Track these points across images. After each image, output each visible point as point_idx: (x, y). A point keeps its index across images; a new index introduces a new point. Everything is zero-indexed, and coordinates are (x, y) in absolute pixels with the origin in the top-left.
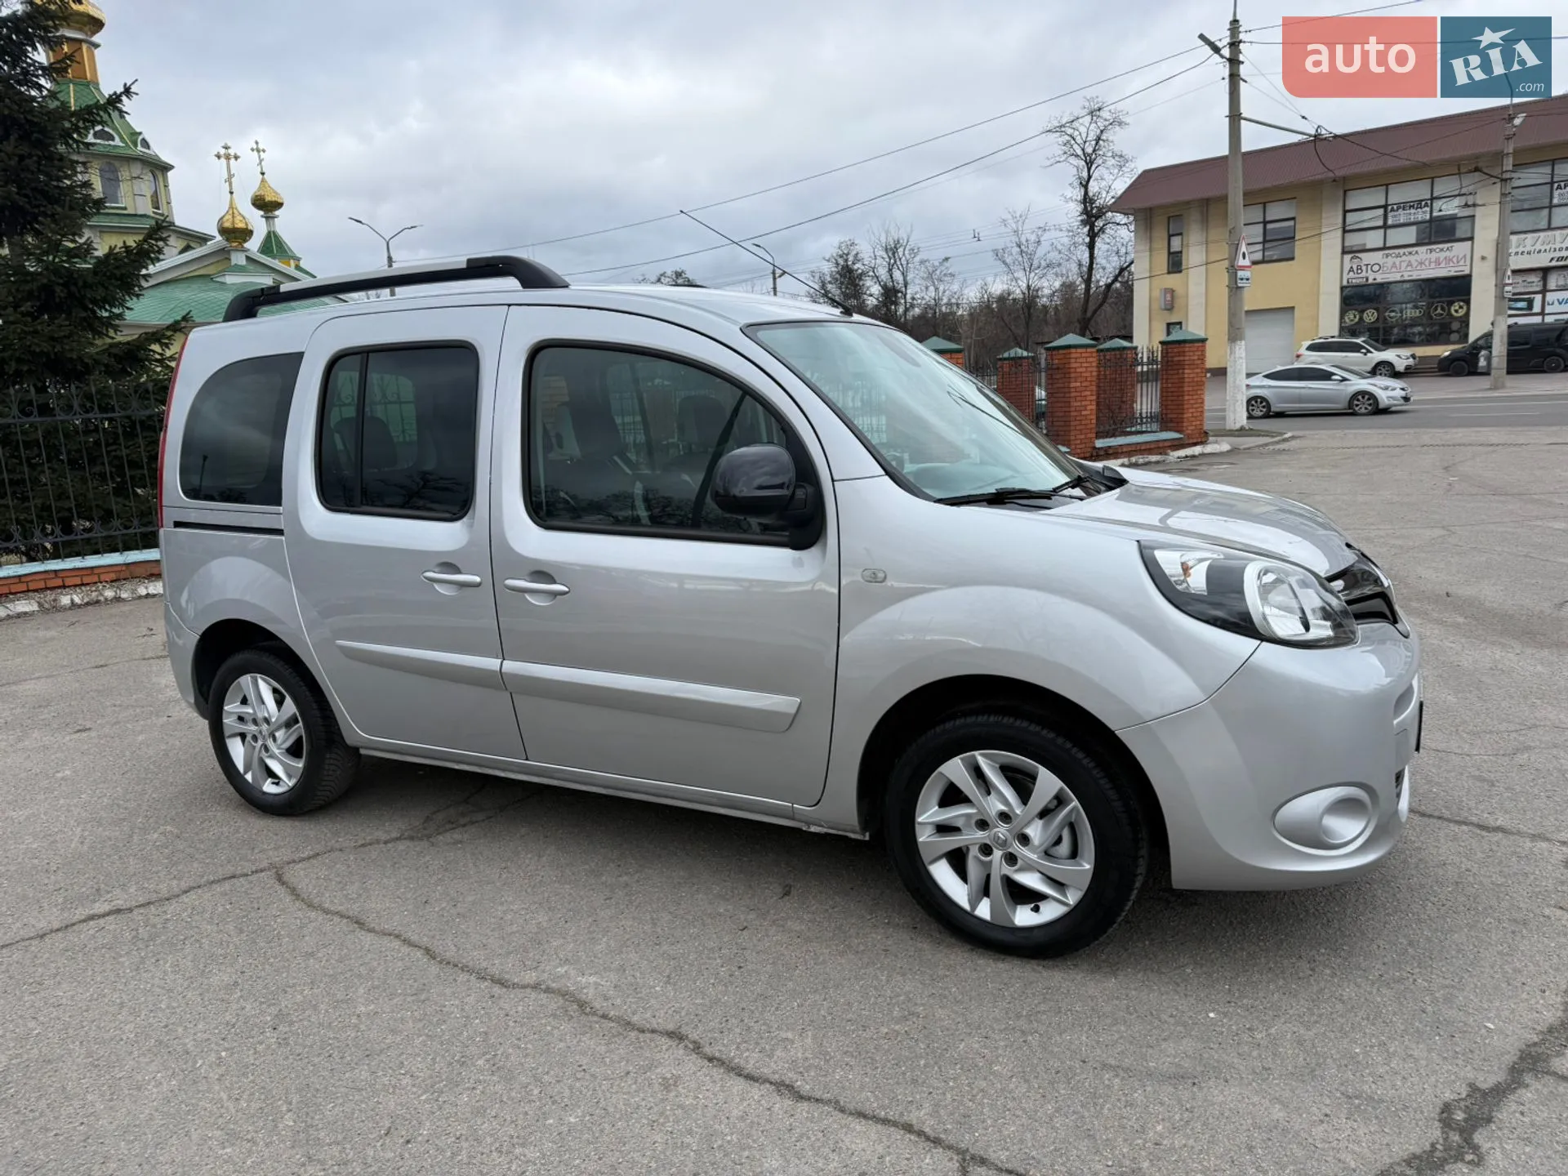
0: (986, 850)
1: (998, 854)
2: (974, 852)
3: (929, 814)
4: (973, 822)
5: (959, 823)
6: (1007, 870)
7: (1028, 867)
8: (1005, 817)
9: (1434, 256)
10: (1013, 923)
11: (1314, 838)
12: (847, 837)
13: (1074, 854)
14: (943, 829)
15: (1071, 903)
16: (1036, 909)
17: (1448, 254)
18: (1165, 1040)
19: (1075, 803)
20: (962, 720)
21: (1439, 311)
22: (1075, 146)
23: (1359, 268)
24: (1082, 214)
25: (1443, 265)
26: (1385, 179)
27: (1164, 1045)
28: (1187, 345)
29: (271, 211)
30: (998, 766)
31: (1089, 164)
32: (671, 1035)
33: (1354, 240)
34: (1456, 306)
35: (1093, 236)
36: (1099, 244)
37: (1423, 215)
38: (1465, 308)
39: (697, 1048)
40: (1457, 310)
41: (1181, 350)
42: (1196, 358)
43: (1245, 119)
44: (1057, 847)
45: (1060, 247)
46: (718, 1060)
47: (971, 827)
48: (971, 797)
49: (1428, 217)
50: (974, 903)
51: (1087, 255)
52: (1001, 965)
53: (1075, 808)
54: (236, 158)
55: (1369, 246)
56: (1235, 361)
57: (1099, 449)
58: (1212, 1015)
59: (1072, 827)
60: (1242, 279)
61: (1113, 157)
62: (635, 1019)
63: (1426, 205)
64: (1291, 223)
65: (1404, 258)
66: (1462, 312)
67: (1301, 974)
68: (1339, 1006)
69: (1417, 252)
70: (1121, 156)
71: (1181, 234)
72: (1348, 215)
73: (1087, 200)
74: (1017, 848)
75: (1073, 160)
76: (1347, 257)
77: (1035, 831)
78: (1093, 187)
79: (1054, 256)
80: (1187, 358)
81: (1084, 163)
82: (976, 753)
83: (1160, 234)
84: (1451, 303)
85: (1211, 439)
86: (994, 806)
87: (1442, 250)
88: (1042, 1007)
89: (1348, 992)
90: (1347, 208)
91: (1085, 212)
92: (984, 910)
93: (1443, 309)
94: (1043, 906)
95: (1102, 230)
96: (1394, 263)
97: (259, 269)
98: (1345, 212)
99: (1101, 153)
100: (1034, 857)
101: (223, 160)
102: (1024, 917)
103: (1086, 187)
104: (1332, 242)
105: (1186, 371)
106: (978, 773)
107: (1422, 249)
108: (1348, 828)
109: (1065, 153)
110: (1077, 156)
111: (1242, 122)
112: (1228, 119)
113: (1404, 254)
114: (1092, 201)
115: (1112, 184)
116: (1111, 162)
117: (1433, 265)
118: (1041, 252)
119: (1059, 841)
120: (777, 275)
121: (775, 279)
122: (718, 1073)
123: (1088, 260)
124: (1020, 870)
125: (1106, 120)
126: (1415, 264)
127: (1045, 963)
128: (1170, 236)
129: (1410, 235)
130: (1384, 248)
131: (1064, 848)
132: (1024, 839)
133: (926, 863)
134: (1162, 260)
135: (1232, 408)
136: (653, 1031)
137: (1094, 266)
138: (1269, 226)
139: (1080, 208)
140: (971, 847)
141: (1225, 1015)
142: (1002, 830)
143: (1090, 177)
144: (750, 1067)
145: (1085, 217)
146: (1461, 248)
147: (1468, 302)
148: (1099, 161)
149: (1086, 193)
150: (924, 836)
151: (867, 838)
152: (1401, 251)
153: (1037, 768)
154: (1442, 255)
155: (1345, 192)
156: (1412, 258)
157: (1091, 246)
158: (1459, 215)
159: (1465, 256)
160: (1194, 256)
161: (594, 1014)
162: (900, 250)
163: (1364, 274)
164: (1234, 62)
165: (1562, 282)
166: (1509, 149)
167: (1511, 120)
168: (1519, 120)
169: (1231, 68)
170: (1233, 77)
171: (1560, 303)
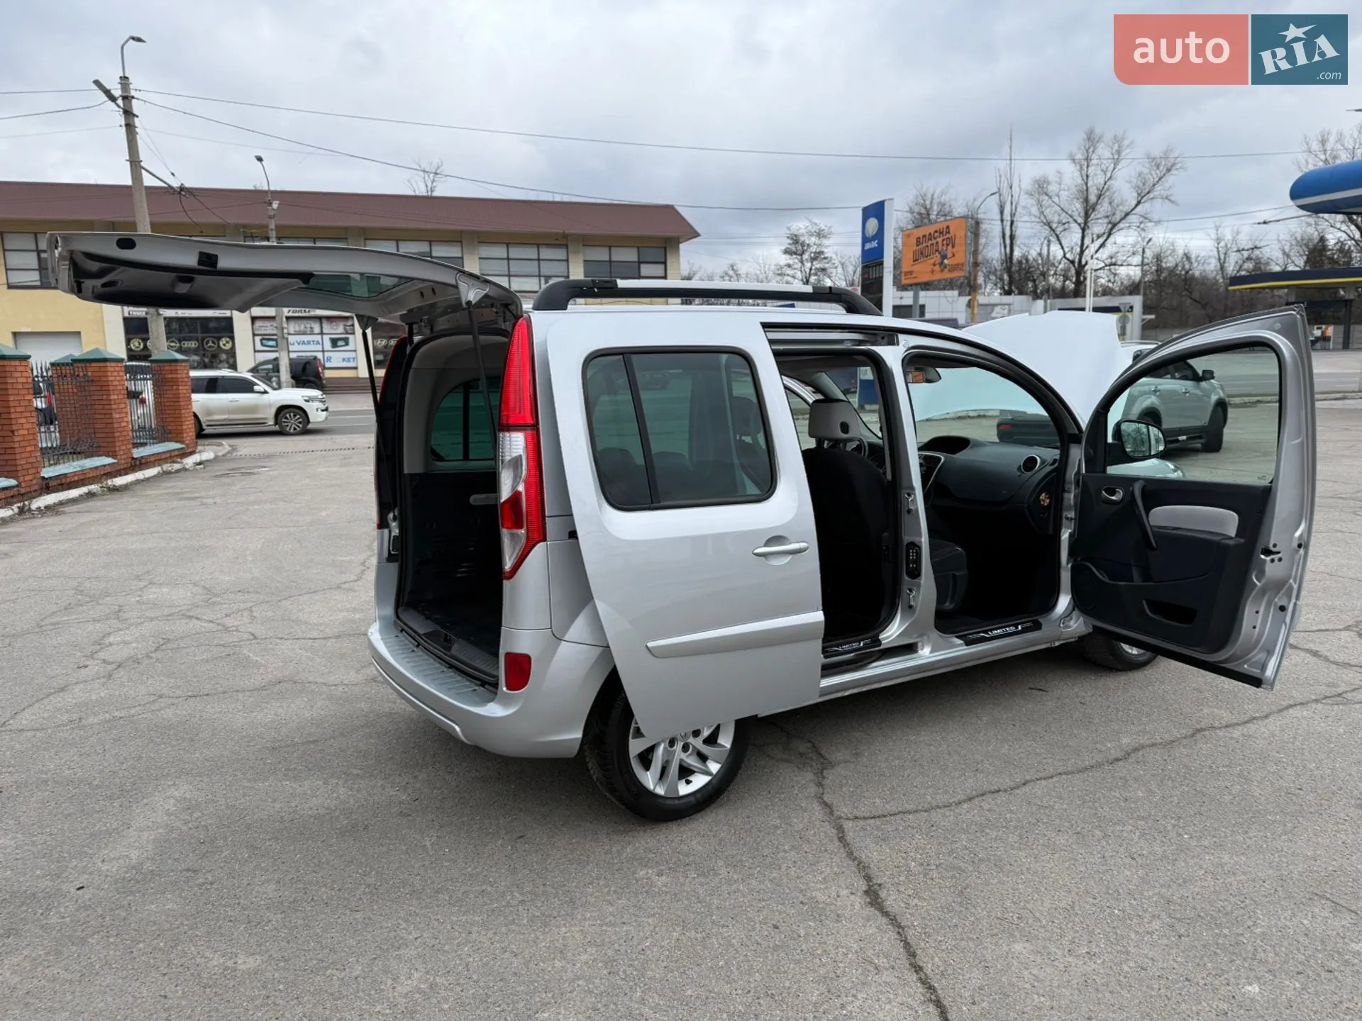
21: (210, 344)
34: (222, 343)
38: (231, 343)
40: (224, 344)
41: (173, 368)
57: (136, 459)
66: (229, 346)
80: (179, 376)
84: (219, 339)
93: (214, 343)
105: (181, 388)
111: (143, 171)
112: (128, 163)
147: (232, 338)
164: (128, 113)
165: (297, 329)
166: (272, 226)
167: (270, 204)
168: (275, 205)
169: (126, 120)
170: (130, 127)
171: (299, 344)
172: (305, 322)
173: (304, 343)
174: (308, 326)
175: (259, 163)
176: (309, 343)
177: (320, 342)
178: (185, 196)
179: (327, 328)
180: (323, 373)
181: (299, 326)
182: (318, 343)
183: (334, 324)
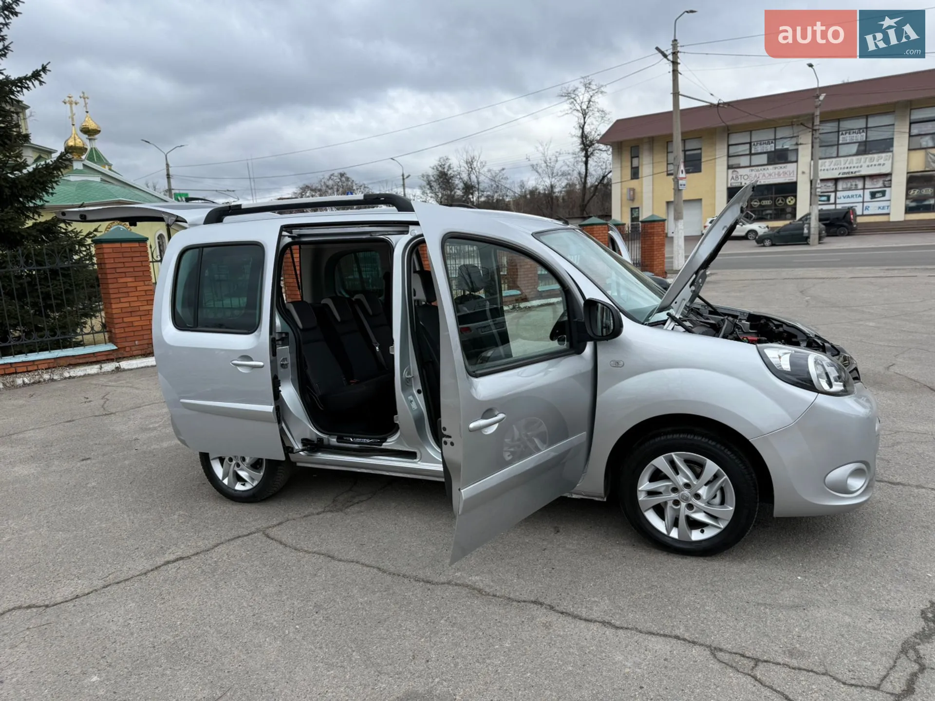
0: (676, 503)
1: (683, 504)
2: (670, 504)
3: (644, 485)
4: (670, 488)
5: (661, 490)
6: (688, 512)
7: (700, 510)
8: (687, 486)
9: (777, 171)
10: (690, 539)
11: (843, 488)
12: (593, 500)
13: (722, 502)
14: (651, 493)
15: (722, 527)
16: (702, 532)
17: (784, 170)
18: (781, 590)
19: (726, 477)
20: (665, 437)
21: (780, 202)
22: (576, 105)
23: (737, 177)
24: (581, 144)
25: (782, 176)
26: (750, 128)
27: (782, 593)
28: (656, 223)
29: (93, 135)
30: (683, 460)
31: (585, 114)
32: (535, 602)
33: (733, 161)
34: (789, 199)
35: (587, 157)
36: (590, 161)
37: (770, 148)
38: (794, 200)
39: (552, 608)
40: (790, 201)
41: (652, 226)
42: (660, 230)
43: (682, 95)
44: (714, 500)
45: (568, 163)
46: (566, 613)
47: (668, 492)
48: (669, 476)
49: (773, 149)
50: (669, 531)
51: (584, 167)
52: (685, 561)
53: (726, 479)
54: (76, 104)
55: (742, 165)
56: (678, 232)
58: (799, 578)
59: (722, 489)
60: (681, 185)
61: (598, 111)
62: (511, 596)
63: (772, 143)
64: (698, 151)
65: (761, 172)
66: (792, 202)
67: (833, 557)
68: (857, 570)
69: (768, 169)
70: (603, 111)
71: (638, 157)
72: (730, 147)
73: (584, 136)
74: (694, 501)
75: (575, 113)
76: (730, 171)
77: (703, 491)
78: (587, 129)
79: (565, 168)
80: (656, 230)
81: (582, 115)
82: (673, 454)
83: (627, 156)
84: (786, 198)
85: (668, 275)
86: (681, 480)
87: (781, 168)
88: (715, 579)
89: (858, 563)
90: (730, 143)
91: (583, 143)
92: (674, 534)
93: (782, 200)
94: (705, 529)
95: (592, 153)
96: (756, 175)
97: (92, 172)
98: (729, 146)
99: (591, 109)
100: (703, 505)
101: (68, 105)
102: (696, 535)
103: (583, 129)
104: (721, 163)
105: (655, 238)
106: (672, 463)
107: (770, 167)
108: (857, 484)
109: (571, 108)
110: (578, 110)
111: (680, 97)
112: (672, 95)
113: (761, 170)
114: (586, 137)
115: (598, 127)
116: (597, 114)
117: (776, 176)
118: (558, 166)
119: (715, 496)
120: (405, 177)
121: (403, 179)
122: (570, 619)
123: (584, 171)
124: (695, 512)
125: (593, 90)
126: (767, 175)
127: (707, 558)
128: (632, 158)
129: (764, 159)
130: (750, 166)
131: (718, 500)
132: (698, 496)
133: (643, 511)
134: (628, 172)
135: (677, 258)
136: (524, 601)
137: (588, 174)
138: (688, 153)
139: (579, 141)
140: (668, 502)
141: (806, 577)
142: (686, 492)
143: (585, 123)
144: (584, 615)
145: (582, 146)
146: (791, 167)
147: (795, 197)
148: (590, 113)
149: (583, 132)
150: (642, 497)
151: (605, 500)
152: (760, 168)
153: (705, 460)
154: (781, 171)
155: (728, 134)
156: (765, 172)
157: (586, 163)
158: (790, 148)
159: (793, 171)
160: (646, 170)
161: (488, 594)
162: (475, 164)
163: (739, 181)
164: (675, 63)
165: (845, 186)
166: (818, 113)
167: (818, 97)
168: (822, 98)
169: (673, 67)
170: (675, 72)
171: (844, 198)
172: (851, 181)
173: (848, 197)
174: (854, 183)
175: (810, 68)
176: (852, 196)
177: (862, 196)
178: (723, 107)
179: (868, 184)
180: (855, 220)
181: (847, 185)
182: (860, 196)
183: (875, 180)
